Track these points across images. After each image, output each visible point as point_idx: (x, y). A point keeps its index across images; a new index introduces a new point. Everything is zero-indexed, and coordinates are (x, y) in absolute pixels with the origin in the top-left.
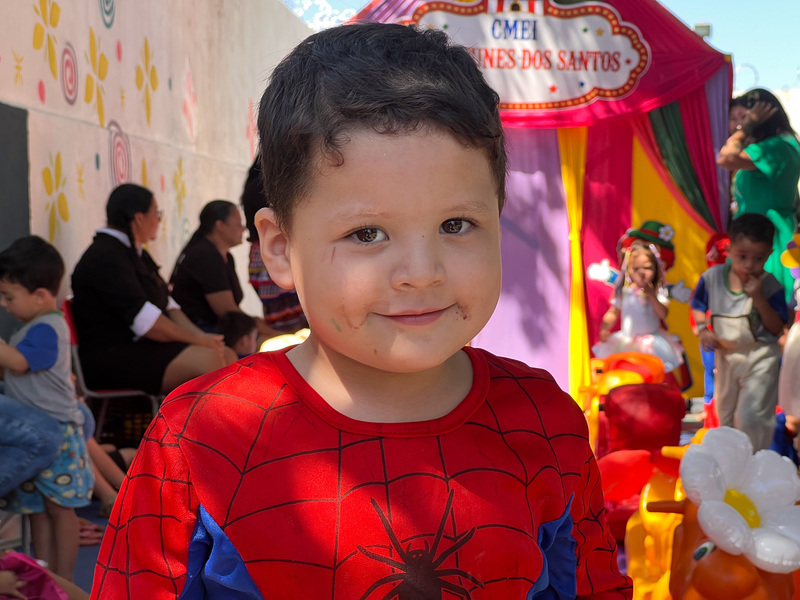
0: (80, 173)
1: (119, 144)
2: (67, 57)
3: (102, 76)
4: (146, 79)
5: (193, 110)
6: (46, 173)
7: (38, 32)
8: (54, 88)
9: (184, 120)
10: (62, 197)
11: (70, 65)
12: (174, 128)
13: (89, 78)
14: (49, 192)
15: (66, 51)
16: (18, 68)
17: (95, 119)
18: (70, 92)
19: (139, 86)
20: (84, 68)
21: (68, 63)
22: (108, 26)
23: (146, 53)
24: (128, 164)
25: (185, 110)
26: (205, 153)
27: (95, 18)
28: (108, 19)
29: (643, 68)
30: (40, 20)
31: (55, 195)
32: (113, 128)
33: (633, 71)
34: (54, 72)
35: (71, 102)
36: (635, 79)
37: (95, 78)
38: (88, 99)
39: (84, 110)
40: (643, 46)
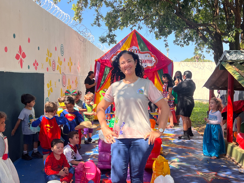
0: (55, 83)
1: (64, 77)
2: (53, 62)
3: (61, 65)
4: (70, 64)
5: (79, 68)
6: (48, 84)
7: (47, 59)
8: (50, 68)
9: (78, 70)
10: (51, 88)
11: (54, 64)
12: (76, 72)
13: (58, 65)
14: (48, 88)
15: (53, 61)
16: (43, 66)
17: (59, 73)
18: (54, 69)
19: (68, 65)
20: (57, 64)
21: (53, 63)
22: (62, 56)
23: (70, 60)
24: (66, 80)
25: (78, 68)
26: (82, 75)
27: (60, 55)
28: (62, 54)
29: (156, 63)
30: (48, 56)
31: (50, 88)
32: (63, 74)
33: (154, 63)
34: (50, 66)
35: (54, 71)
36: (155, 65)
37: (59, 65)
38: (58, 69)
39: (57, 71)
40: (156, 59)
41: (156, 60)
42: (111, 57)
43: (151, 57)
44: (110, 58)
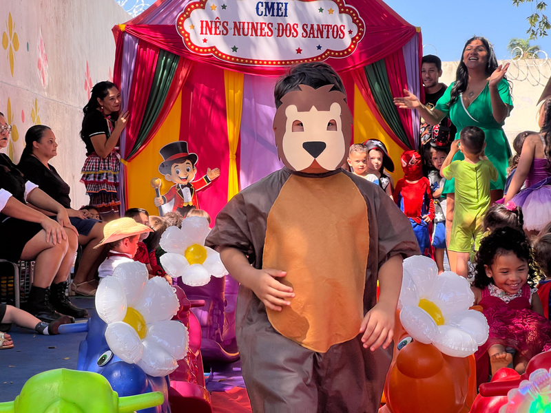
4: (10, 42)
5: (45, 67)
9: (39, 73)
12: (31, 78)
19: (5, 48)
23: (10, 26)
25: (39, 65)
29: (360, 37)
33: (354, 39)
40: (360, 21)
41: (357, 24)
42: (182, 15)
43: (341, 12)
44: (179, 20)
